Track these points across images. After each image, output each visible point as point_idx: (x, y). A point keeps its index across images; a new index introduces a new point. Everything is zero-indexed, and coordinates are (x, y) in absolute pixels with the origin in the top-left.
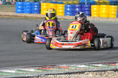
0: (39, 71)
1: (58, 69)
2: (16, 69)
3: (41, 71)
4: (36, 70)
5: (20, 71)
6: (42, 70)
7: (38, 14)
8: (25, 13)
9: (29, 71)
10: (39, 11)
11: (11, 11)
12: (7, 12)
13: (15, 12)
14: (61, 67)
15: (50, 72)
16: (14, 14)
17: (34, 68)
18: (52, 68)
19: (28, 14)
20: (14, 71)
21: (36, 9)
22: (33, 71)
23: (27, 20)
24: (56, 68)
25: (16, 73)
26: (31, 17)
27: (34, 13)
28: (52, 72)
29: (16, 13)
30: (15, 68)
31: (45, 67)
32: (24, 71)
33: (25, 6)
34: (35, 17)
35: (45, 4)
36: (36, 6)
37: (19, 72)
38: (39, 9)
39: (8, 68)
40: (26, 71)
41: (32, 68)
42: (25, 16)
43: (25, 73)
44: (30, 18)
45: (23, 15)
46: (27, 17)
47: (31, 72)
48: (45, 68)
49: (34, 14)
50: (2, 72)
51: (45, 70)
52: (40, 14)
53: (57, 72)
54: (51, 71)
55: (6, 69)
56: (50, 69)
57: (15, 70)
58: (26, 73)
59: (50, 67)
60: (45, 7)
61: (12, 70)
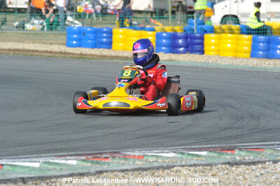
0: (86, 164)
1: (123, 161)
2: (42, 160)
3: (90, 164)
4: (80, 163)
6: (92, 162)
7: (107, 50)
8: (84, 47)
9: (65, 165)
10: (109, 45)
11: (58, 44)
12: (51, 44)
13: (65, 44)
14: (130, 155)
15: (105, 167)
16: (64, 48)
18: (110, 158)
19: (88, 49)
20: (37, 165)
21: (104, 40)
22: (73, 165)
23: (83, 61)
24: (119, 157)
25: (40, 169)
26: (92, 55)
28: (111, 166)
29: (68, 46)
31: (98, 156)
32: (56, 164)
33: (84, 34)
34: (100, 56)
35: (121, 31)
36: (104, 35)
37: (46, 166)
38: (109, 40)
40: (59, 164)
41: (75, 157)
42: (81, 54)
43: (58, 168)
44: (90, 57)
45: (78, 52)
46: (85, 55)
47: (69, 165)
48: (99, 158)
49: (100, 49)
50: (15, 165)
51: (97, 163)
52: (110, 50)
53: (119, 165)
54: (109, 165)
56: (107, 161)
57: (39, 162)
58: (60, 167)
59: (109, 156)
60: (121, 36)
61: (35, 162)
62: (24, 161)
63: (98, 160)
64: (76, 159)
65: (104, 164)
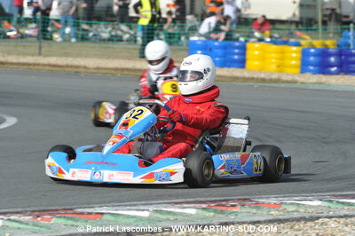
0: (207, 214)
1: (254, 211)
2: (151, 208)
3: (212, 214)
4: (200, 211)
5: (161, 212)
6: (215, 211)
7: (240, 69)
9: (181, 214)
10: (242, 63)
14: (263, 203)
15: (232, 218)
17: (198, 205)
18: (239, 207)
20: (145, 214)
21: (236, 57)
22: (191, 215)
24: (250, 206)
25: (149, 220)
27: (229, 67)
28: (239, 216)
30: (151, 204)
31: (224, 203)
32: (170, 213)
33: (210, 50)
34: (230, 77)
35: (257, 45)
36: (236, 51)
37: (158, 215)
38: (242, 57)
39: (135, 205)
40: (174, 214)
41: (194, 205)
43: (172, 218)
47: (186, 215)
48: (223, 206)
49: (231, 69)
50: (118, 214)
51: (222, 212)
52: (243, 70)
53: (249, 216)
54: (236, 215)
55: (131, 205)
56: (234, 210)
57: (148, 210)
58: (175, 217)
59: (236, 203)
60: (257, 53)
61: (143, 210)
62: (129, 210)
63: (223, 208)
64: (195, 208)
65: (231, 213)
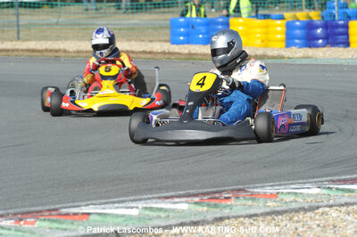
0: (200, 209)
1: (250, 203)
2: (141, 205)
3: (205, 208)
4: (192, 206)
6: (208, 205)
8: (193, 43)
9: (173, 210)
11: (160, 41)
12: (151, 41)
13: (168, 41)
14: (259, 194)
15: (226, 212)
16: (168, 47)
17: (189, 199)
18: (233, 199)
19: (198, 46)
22: (183, 210)
23: (193, 63)
24: (244, 197)
25: (139, 218)
28: (234, 210)
31: (217, 195)
32: (160, 209)
33: (193, 27)
35: (241, 21)
36: (219, 27)
37: (148, 212)
39: (123, 202)
40: (165, 210)
41: (185, 199)
42: (190, 54)
43: (162, 214)
44: (200, 57)
45: (186, 51)
46: (194, 54)
47: (178, 211)
48: (217, 198)
50: (105, 214)
51: (216, 206)
53: (245, 209)
54: (231, 209)
56: (228, 203)
57: (137, 208)
58: (167, 214)
59: (231, 195)
60: (240, 28)
61: (132, 208)
62: (118, 208)
63: (217, 201)
64: (186, 202)
65: (225, 207)
